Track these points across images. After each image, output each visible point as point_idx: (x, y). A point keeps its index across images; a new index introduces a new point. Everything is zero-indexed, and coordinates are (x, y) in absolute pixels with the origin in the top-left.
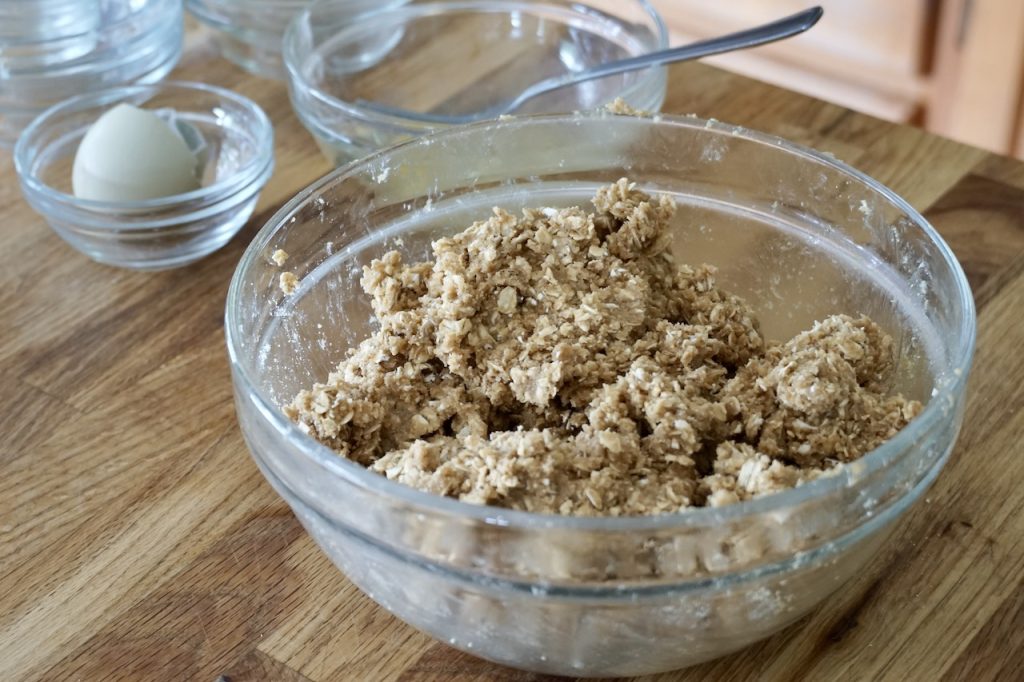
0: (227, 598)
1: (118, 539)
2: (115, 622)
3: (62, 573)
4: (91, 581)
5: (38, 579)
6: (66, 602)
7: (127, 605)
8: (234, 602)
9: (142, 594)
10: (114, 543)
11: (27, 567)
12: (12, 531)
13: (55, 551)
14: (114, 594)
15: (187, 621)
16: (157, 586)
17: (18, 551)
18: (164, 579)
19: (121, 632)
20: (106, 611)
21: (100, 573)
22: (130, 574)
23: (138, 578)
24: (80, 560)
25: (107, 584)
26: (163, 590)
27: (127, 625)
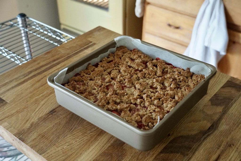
0: (115, 154)
1: (96, 142)
2: (97, 158)
3: (87, 148)
4: (92, 150)
5: (84, 149)
6: (89, 154)
7: (98, 154)
8: (116, 154)
9: (100, 152)
10: (95, 143)
11: (81, 147)
12: (79, 140)
13: (86, 144)
14: (96, 152)
15: (108, 158)
16: (103, 151)
17: (80, 144)
18: (104, 150)
19: (98, 159)
20: (95, 155)
21: (94, 148)
22: (98, 149)
23: (100, 149)
24: (90, 146)
25: (95, 151)
26: (104, 152)
27: (99, 158)
